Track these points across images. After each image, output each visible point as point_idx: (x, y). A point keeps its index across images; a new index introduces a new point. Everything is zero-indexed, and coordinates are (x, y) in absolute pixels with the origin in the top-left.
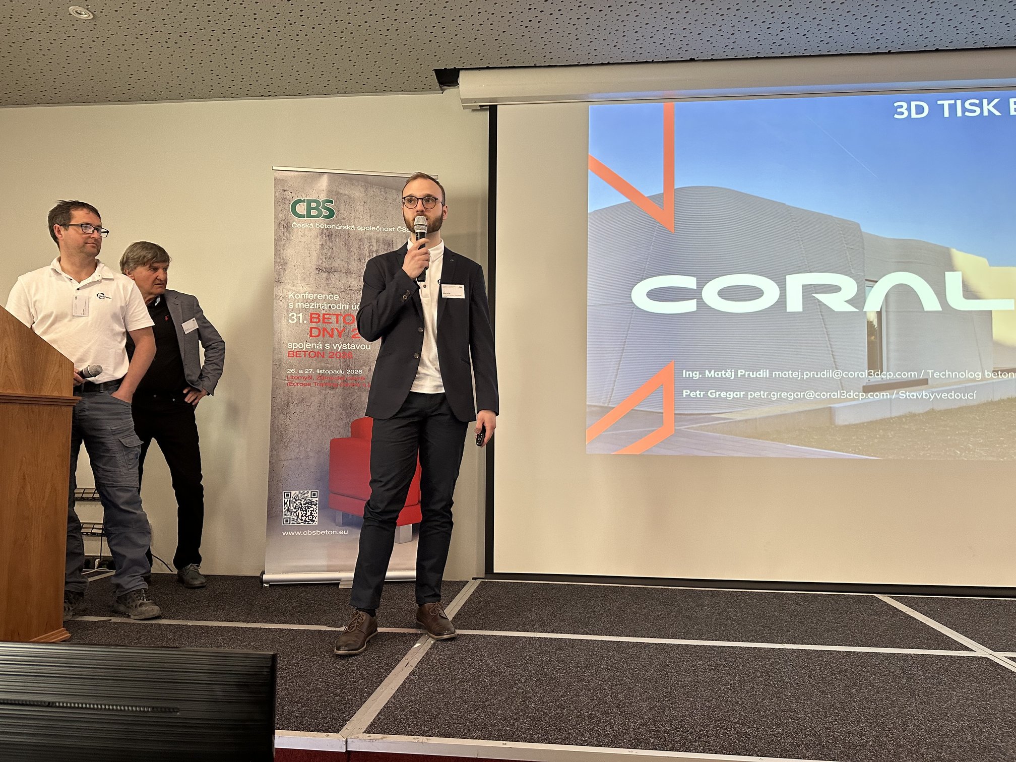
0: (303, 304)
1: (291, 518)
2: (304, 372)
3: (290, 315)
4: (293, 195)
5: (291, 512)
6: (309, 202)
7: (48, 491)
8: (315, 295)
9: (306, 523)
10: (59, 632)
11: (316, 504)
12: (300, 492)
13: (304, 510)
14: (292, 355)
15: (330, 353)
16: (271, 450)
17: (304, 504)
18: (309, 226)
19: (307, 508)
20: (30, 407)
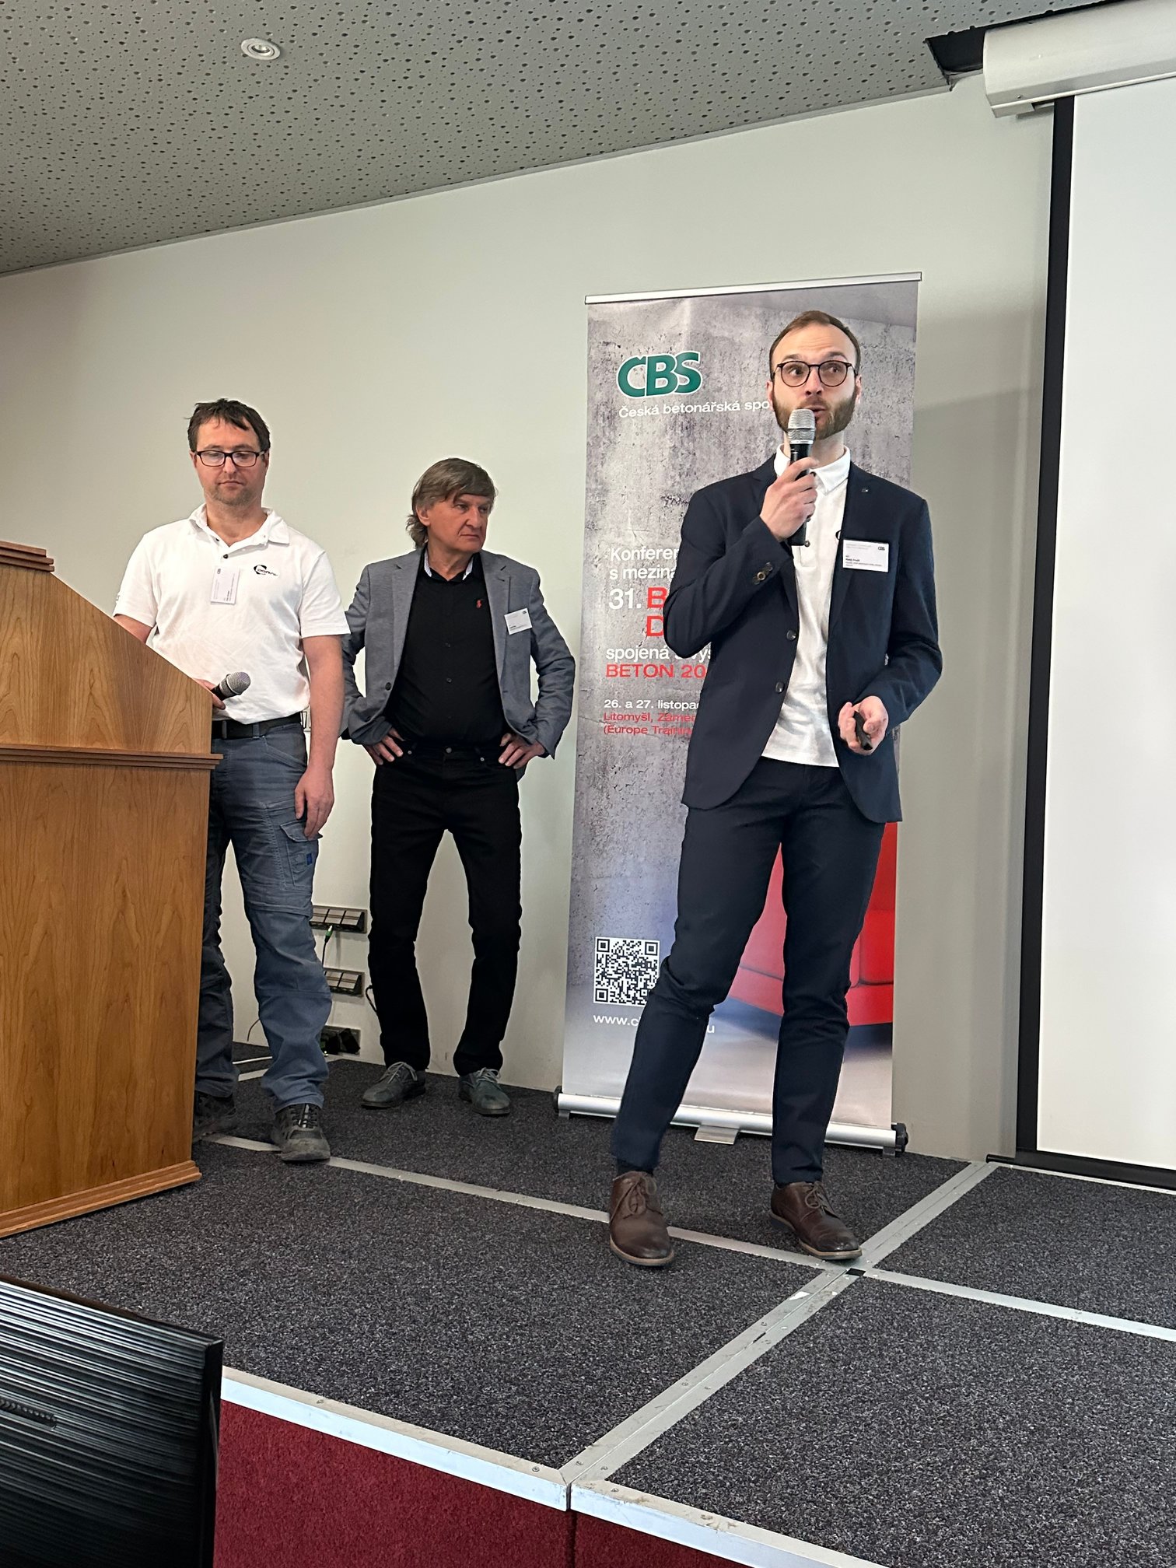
0: (635, 570)
1: (610, 990)
2: (634, 705)
3: (612, 593)
4: (622, 350)
5: (610, 979)
6: (652, 362)
7: (165, 919)
8: (658, 551)
9: (637, 1002)
10: (183, 1168)
11: (656, 967)
12: (625, 941)
13: (632, 976)
14: (614, 673)
15: (683, 668)
16: (575, 857)
17: (633, 966)
18: (651, 411)
19: (638, 973)
20: (134, 771)
